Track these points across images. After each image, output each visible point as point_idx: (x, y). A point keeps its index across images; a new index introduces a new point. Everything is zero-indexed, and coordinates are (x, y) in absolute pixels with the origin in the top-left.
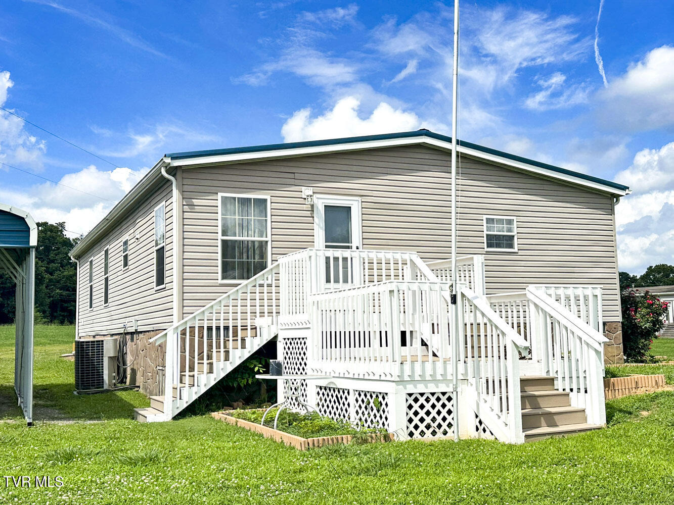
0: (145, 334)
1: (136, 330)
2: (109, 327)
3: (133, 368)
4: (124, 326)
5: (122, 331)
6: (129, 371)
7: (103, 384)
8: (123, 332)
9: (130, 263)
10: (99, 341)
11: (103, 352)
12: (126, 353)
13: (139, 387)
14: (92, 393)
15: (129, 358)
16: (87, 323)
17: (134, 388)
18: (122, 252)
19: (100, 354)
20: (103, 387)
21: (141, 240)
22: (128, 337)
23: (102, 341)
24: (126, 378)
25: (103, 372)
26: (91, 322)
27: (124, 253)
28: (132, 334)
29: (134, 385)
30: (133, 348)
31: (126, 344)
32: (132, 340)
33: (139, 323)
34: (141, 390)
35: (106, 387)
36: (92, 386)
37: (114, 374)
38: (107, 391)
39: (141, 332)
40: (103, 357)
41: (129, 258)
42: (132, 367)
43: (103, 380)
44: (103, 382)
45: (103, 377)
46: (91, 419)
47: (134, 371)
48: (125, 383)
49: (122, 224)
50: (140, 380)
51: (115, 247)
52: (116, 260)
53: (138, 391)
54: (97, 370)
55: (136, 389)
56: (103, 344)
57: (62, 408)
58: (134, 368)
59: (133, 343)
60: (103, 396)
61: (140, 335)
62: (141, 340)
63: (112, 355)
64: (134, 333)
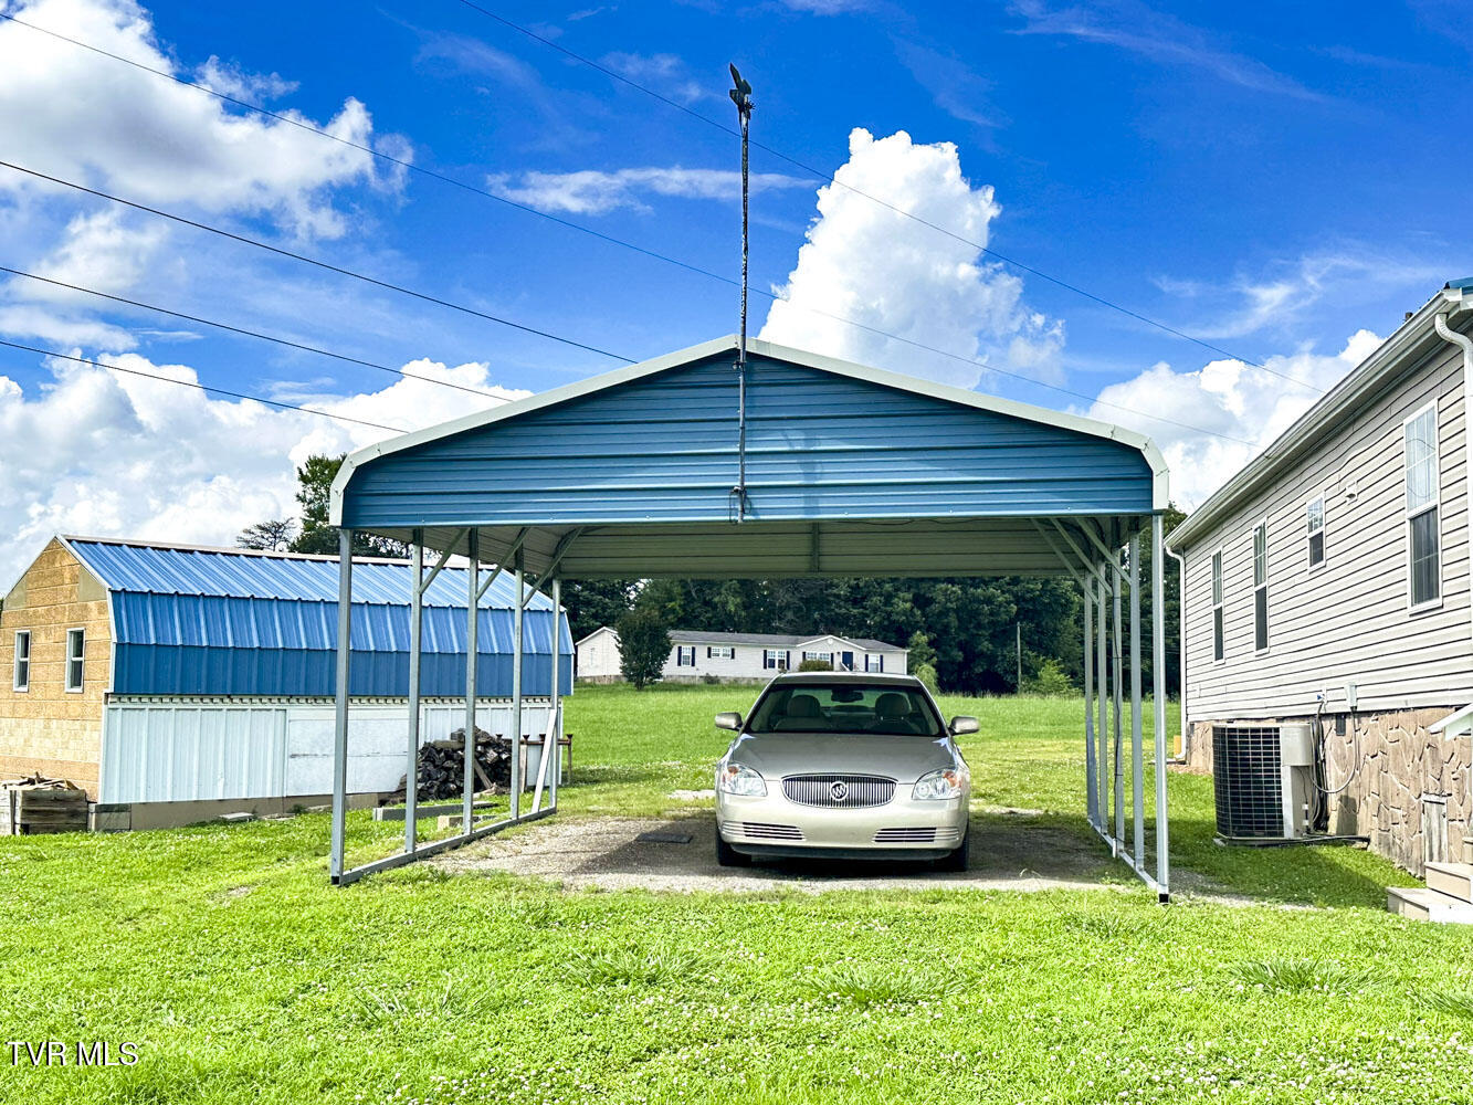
0: (1380, 717)
1: (1352, 708)
2: (1272, 702)
3: (1347, 797)
4: (1319, 698)
5: (1313, 710)
6: (1334, 803)
7: (1282, 828)
8: (1316, 712)
9: (1328, 553)
10: (1269, 730)
11: (1278, 754)
12: (1324, 760)
13: (1367, 840)
14: (1259, 846)
15: (1334, 776)
16: (1211, 691)
17: (1354, 843)
18: (1307, 528)
19: (1273, 759)
20: (1282, 834)
21: (1362, 498)
22: (1328, 725)
23: (1277, 730)
24: (1327, 818)
25: (1280, 799)
26: (1222, 689)
27: (1310, 531)
28: (1340, 717)
29: (1349, 835)
30: (1343, 749)
31: (1324, 741)
32: (1341, 730)
33: (1361, 692)
34: (1373, 848)
35: (1289, 833)
36: (1257, 828)
37: (1306, 807)
38: (1291, 843)
39: (1368, 713)
40: (1278, 765)
41: (1327, 542)
42: (1343, 793)
43: (1281, 817)
44: (1282, 823)
45: (1281, 811)
46: (1287, 901)
47: (1349, 805)
48: (1326, 829)
49: (1306, 465)
50: (1367, 823)
51: (1285, 518)
52: (1289, 549)
53: (1366, 849)
54: (1267, 794)
55: (1359, 844)
56: (1278, 737)
57: (1211, 872)
58: (1351, 796)
59: (1345, 739)
60: (1283, 853)
61: (1364, 719)
62: (1369, 734)
63: (1300, 763)
64: (1346, 714)
